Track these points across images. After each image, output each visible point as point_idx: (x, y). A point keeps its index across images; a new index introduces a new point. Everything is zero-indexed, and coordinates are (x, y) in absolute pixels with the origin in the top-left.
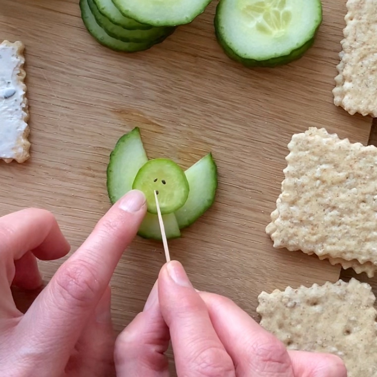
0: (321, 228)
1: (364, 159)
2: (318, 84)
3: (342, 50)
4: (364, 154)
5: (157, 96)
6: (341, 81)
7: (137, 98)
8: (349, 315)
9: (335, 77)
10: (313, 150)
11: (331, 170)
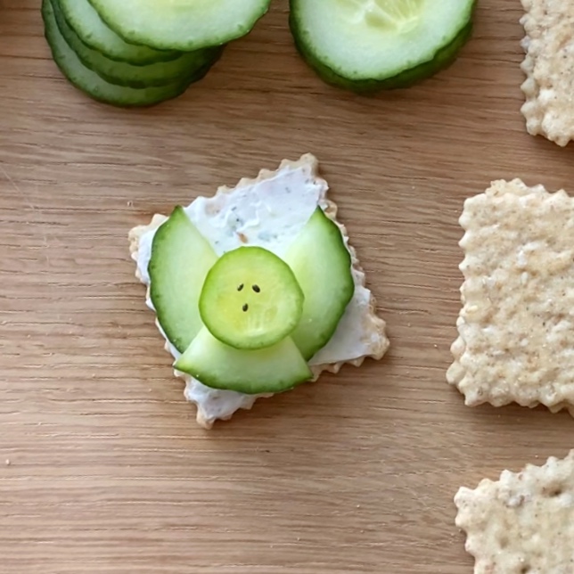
0: (544, 357)
2: (493, 102)
3: (525, 34)
6: (533, 89)
7: (176, 185)
9: (521, 84)
10: (505, 220)
11: (543, 251)
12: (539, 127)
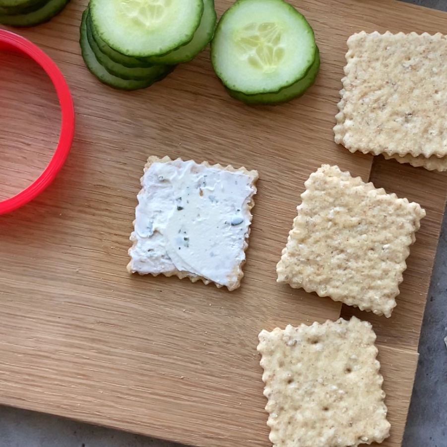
0: (326, 270)
1: (379, 207)
2: (319, 122)
3: (343, 88)
4: (379, 202)
5: (158, 134)
6: (342, 119)
7: (137, 136)
8: (350, 354)
9: (335, 115)
10: (330, 191)
11: (344, 213)
12: (341, 140)
